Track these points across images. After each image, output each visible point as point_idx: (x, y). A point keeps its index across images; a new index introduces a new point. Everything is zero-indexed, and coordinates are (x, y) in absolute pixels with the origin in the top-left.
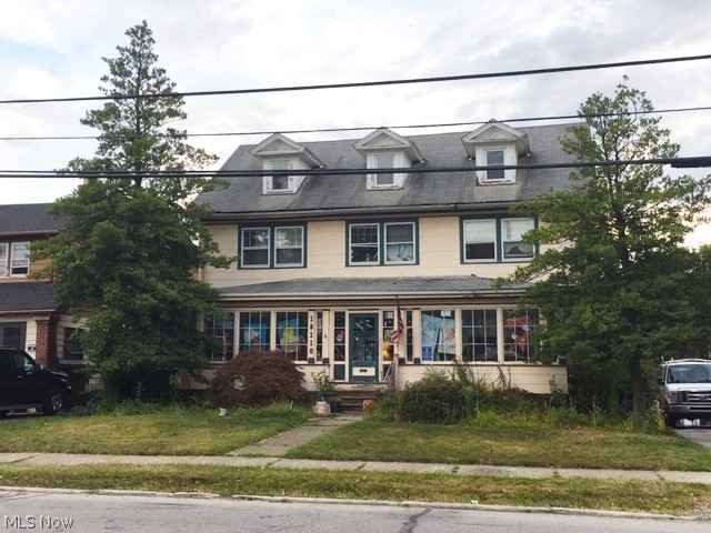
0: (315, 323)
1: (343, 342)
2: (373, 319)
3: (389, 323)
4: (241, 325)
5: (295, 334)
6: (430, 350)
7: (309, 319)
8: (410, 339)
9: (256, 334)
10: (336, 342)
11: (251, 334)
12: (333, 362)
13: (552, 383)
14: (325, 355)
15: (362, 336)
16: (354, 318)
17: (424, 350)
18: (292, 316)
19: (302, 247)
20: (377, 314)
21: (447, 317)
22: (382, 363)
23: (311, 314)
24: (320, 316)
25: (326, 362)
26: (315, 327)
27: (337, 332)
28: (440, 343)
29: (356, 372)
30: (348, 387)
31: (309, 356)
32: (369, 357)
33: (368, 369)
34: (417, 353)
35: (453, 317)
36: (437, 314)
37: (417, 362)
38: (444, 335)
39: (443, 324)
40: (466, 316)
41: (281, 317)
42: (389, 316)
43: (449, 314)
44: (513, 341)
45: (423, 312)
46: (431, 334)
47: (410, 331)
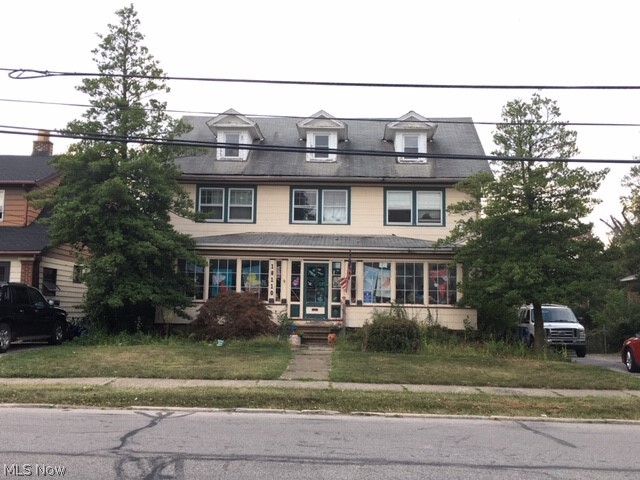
0: (275, 270)
1: (299, 286)
2: (324, 268)
3: (337, 272)
4: (211, 270)
5: (257, 279)
6: (370, 294)
7: (270, 267)
8: (354, 285)
9: (223, 278)
10: (292, 286)
11: (219, 278)
12: (289, 303)
13: (465, 322)
14: (283, 296)
15: (314, 281)
16: (309, 267)
17: (365, 294)
18: (255, 263)
19: (252, 206)
20: (327, 265)
21: (384, 268)
22: (330, 303)
23: (272, 262)
24: (279, 264)
25: (284, 302)
26: (275, 273)
27: (293, 278)
28: (378, 289)
29: (309, 310)
30: (302, 323)
31: (270, 297)
32: (320, 299)
33: (319, 308)
34: (360, 297)
35: (389, 268)
36: (376, 265)
37: (360, 304)
38: (381, 282)
39: (381, 273)
40: (399, 268)
41: (245, 265)
42: (338, 266)
43: (385, 266)
44: (436, 288)
45: (365, 264)
46: (371, 282)
47: (354, 279)
